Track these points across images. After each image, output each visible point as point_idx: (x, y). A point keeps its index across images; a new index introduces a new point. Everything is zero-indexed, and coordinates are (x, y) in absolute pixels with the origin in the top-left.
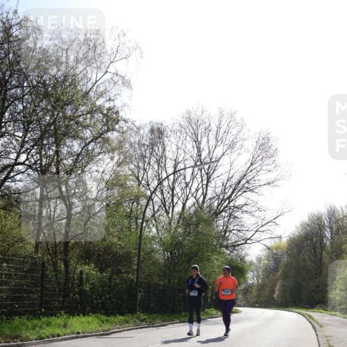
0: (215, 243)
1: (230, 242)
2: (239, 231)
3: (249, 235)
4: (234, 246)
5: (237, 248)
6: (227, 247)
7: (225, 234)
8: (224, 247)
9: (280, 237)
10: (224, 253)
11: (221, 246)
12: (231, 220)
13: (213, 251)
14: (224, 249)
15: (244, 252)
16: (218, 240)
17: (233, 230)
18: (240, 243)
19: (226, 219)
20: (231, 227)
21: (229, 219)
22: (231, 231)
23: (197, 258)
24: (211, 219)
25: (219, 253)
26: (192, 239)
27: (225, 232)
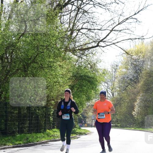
0: (59, 46)
1: (77, 44)
2: (90, 30)
3: (102, 34)
4: (83, 50)
5: (86, 52)
6: (74, 51)
7: (72, 34)
8: (70, 51)
9: (142, 38)
10: (70, 59)
11: (67, 49)
12: (80, 15)
13: (56, 56)
14: (71, 54)
15: (95, 57)
16: (63, 42)
17: (82, 28)
18: (90, 46)
19: (73, 14)
20: (79, 25)
21: (77, 14)
22: (79, 30)
23: (35, 65)
24: (54, 14)
25: (64, 59)
26: (28, 40)
27: (72, 31)
